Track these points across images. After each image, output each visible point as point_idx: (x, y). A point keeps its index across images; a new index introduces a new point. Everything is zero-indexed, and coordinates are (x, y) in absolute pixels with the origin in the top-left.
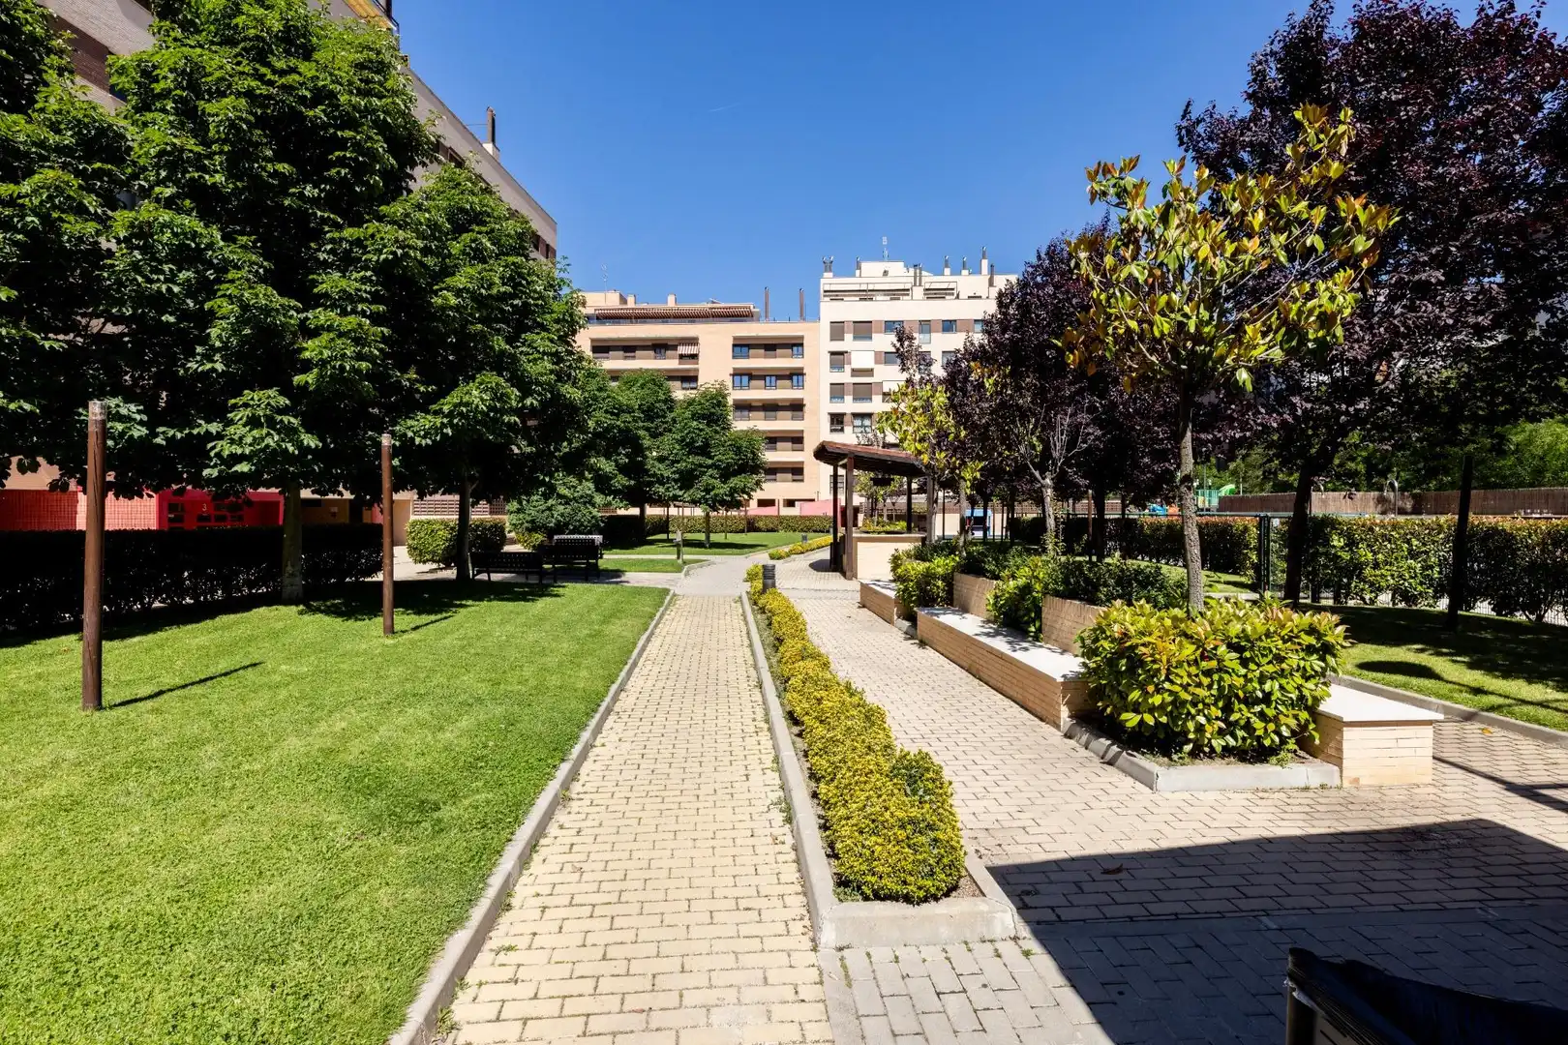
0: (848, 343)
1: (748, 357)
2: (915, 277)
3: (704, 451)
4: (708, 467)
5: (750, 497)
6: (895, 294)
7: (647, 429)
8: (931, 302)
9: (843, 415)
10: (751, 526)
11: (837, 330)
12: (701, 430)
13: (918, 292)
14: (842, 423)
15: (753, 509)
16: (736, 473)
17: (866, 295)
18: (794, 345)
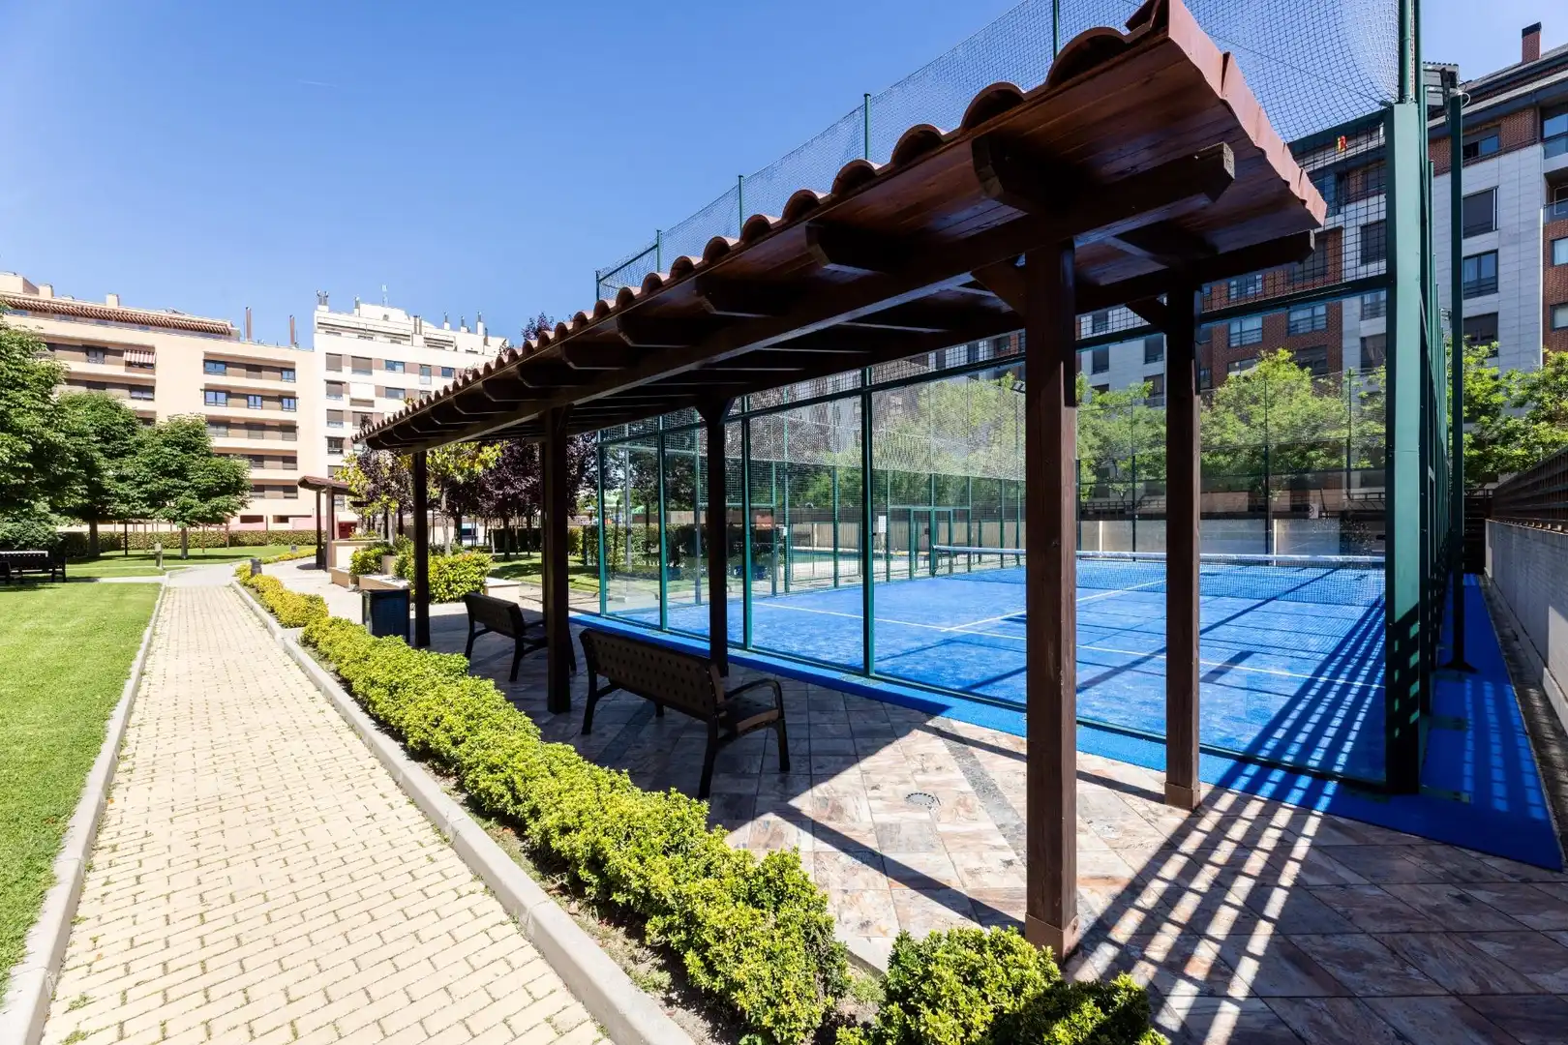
0: (346, 374)
1: (225, 374)
2: (415, 325)
3: (181, 473)
4: (186, 488)
5: (234, 514)
6: (396, 338)
7: (102, 450)
8: (432, 350)
9: (343, 439)
10: (234, 541)
11: (334, 361)
12: (176, 456)
13: (419, 340)
14: (341, 446)
15: (235, 524)
16: (217, 495)
17: (366, 334)
18: (285, 369)
